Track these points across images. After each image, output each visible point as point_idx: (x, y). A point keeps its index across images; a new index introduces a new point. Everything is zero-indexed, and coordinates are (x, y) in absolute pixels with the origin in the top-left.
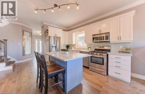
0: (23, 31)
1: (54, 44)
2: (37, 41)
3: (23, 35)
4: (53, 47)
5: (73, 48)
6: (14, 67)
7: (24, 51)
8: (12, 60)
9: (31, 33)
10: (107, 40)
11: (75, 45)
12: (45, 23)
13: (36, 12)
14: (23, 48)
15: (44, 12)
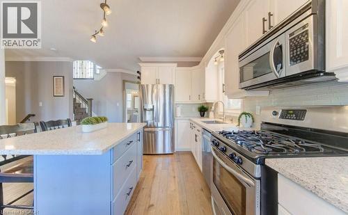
0: (124, 82)
4: (146, 110)
5: (211, 114)
13: (93, 40)
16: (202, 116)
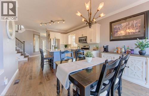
0: (34, 35)
1: (53, 44)
2: (44, 41)
3: (34, 37)
5: (69, 47)
6: (28, 59)
7: (34, 49)
8: (27, 55)
9: (39, 36)
10: (85, 42)
11: (71, 45)
12: (48, 29)
13: (41, 25)
14: (34, 47)
15: (45, 25)
16: (66, 48)
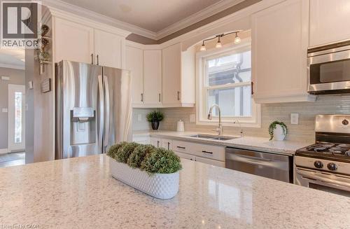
4: (78, 120)
5: (181, 125)
